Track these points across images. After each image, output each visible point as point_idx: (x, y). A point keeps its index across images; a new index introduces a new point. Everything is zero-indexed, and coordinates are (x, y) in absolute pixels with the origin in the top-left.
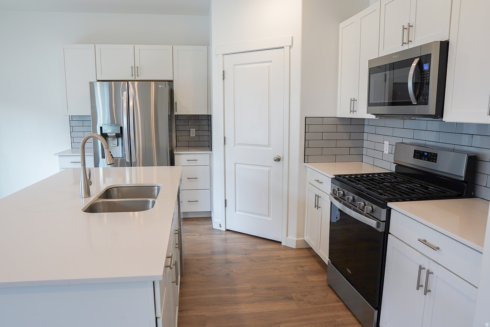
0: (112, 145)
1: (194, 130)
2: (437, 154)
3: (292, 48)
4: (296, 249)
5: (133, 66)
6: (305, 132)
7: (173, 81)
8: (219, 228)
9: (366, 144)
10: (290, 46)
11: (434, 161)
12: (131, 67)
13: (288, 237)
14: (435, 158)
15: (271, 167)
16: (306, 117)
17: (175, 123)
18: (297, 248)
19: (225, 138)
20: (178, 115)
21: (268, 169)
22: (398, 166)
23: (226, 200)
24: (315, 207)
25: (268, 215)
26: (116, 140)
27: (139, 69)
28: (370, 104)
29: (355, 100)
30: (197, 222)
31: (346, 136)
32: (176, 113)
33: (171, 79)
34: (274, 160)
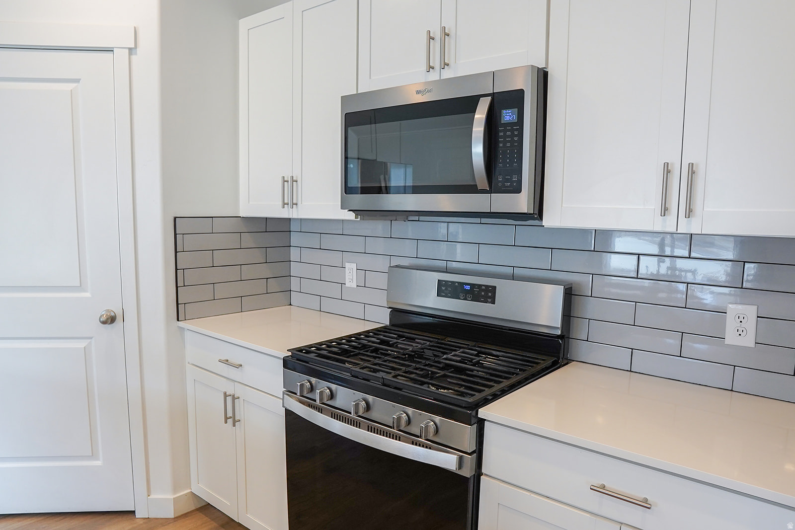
2: (496, 287)
3: (136, 54)
4: (176, 519)
6: (176, 252)
9: (295, 269)
10: (130, 49)
11: (490, 300)
13: (152, 496)
14: (490, 294)
15: (91, 338)
16: (175, 218)
18: (177, 515)
21: (82, 344)
22: (396, 312)
24: (226, 422)
25: (93, 456)
28: (348, 190)
29: (293, 181)
31: (258, 256)
34: (101, 322)
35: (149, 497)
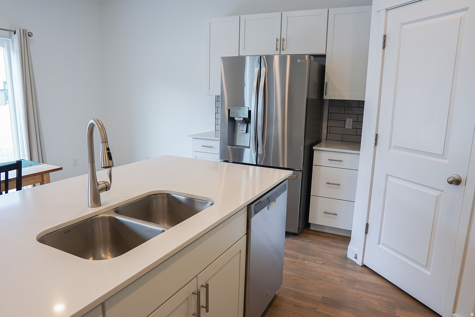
0: (240, 132)
1: (352, 120)
5: (279, 38)
7: (324, 56)
8: (354, 260)
12: (276, 39)
13: (455, 314)
15: (442, 191)
17: (327, 111)
19: (377, 135)
20: (332, 100)
21: (436, 193)
23: (367, 225)
25: (426, 266)
26: (245, 126)
27: (285, 42)
30: (331, 242)
32: (325, 97)
33: (323, 52)
34: (448, 182)
35: (453, 314)
